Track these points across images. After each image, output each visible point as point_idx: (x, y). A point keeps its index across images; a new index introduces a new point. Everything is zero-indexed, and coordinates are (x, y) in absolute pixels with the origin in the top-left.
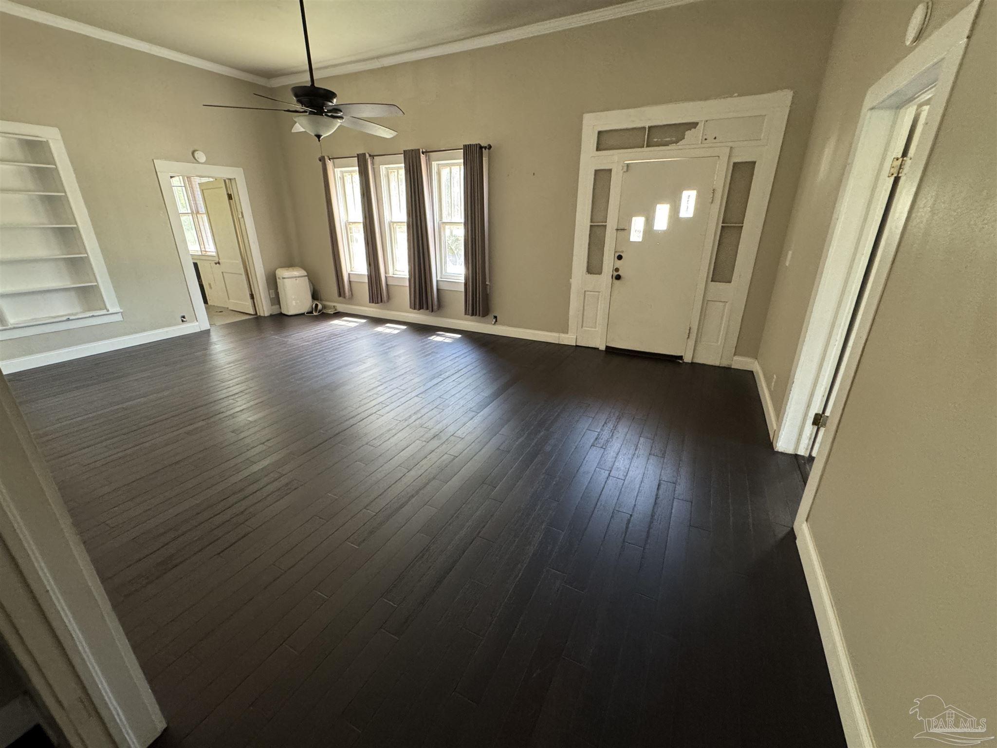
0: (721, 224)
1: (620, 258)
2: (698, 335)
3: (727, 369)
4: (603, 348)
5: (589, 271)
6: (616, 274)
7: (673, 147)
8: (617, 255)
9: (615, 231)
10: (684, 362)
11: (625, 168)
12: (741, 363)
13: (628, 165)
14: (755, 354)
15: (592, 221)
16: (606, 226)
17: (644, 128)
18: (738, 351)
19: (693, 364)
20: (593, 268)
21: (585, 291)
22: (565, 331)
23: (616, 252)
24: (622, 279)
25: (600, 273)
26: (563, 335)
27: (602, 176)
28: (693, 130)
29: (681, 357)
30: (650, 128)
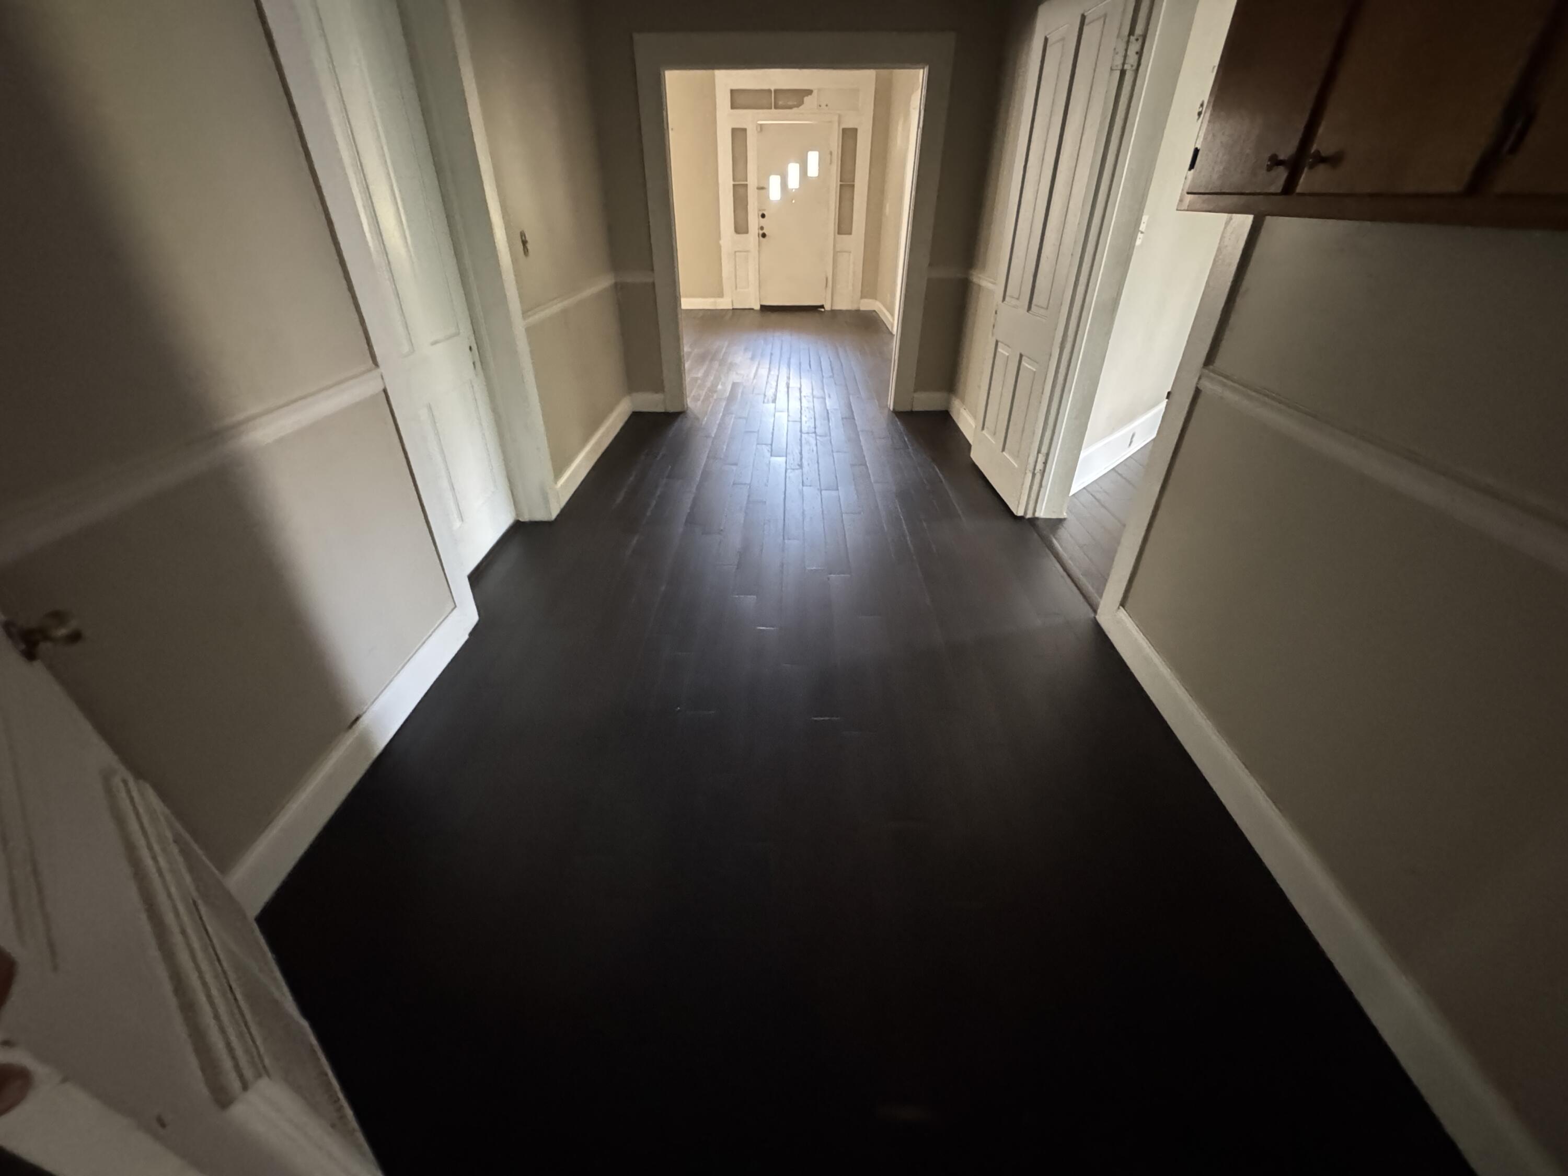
0: (839, 183)
1: (763, 216)
2: (831, 284)
3: (858, 311)
4: (757, 307)
5: (737, 231)
6: (761, 232)
7: (795, 110)
8: (760, 214)
9: (757, 190)
10: (825, 310)
11: (759, 129)
12: (867, 305)
13: (761, 125)
14: (874, 297)
15: (734, 180)
16: (746, 185)
17: (770, 91)
18: (863, 296)
19: (833, 311)
20: (741, 228)
21: (735, 252)
22: (721, 295)
23: (760, 210)
24: (767, 237)
25: (747, 232)
26: (719, 300)
27: (739, 134)
28: (810, 96)
29: (822, 307)
30: (776, 91)
